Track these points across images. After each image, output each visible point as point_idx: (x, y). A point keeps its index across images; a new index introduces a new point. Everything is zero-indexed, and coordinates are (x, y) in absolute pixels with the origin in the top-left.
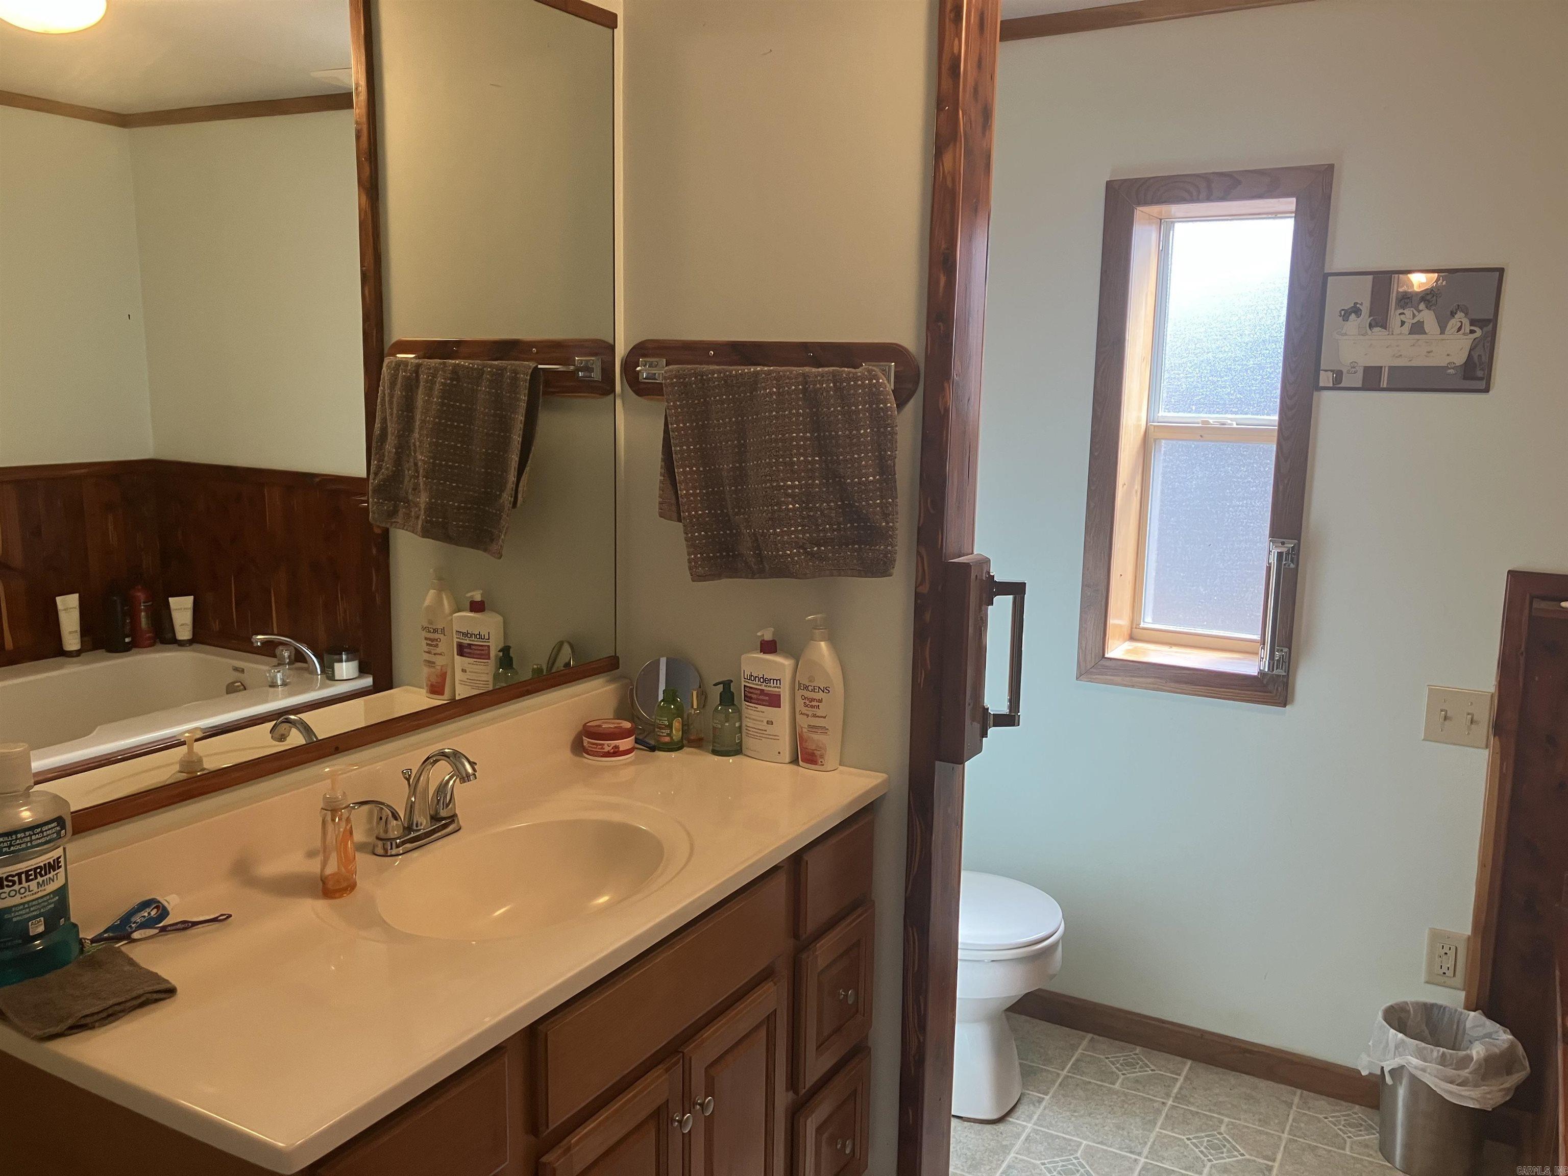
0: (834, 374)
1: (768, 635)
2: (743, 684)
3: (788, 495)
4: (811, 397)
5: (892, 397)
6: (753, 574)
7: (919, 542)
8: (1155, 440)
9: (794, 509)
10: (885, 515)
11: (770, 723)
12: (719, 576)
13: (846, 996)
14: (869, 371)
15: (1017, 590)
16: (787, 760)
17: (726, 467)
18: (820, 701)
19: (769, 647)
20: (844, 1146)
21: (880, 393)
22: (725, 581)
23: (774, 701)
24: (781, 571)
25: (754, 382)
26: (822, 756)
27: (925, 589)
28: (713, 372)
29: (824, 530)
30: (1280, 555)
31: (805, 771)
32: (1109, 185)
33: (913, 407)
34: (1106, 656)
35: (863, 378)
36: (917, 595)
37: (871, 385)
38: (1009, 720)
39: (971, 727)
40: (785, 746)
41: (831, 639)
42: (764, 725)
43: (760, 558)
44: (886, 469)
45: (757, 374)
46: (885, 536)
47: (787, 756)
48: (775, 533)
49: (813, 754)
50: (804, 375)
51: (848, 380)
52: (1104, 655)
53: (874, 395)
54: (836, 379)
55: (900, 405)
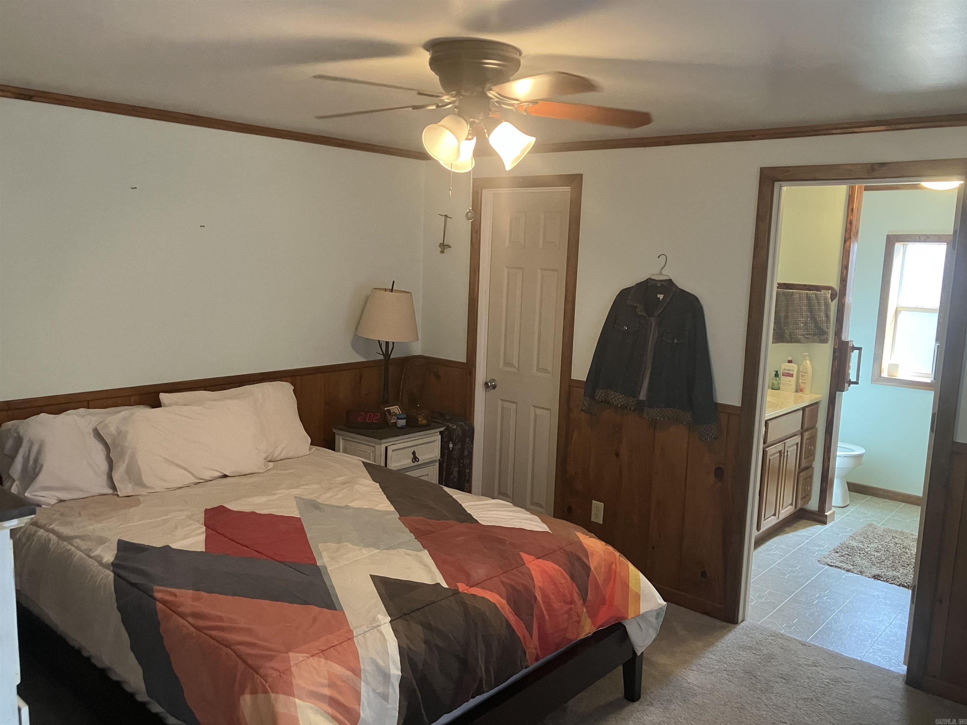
0: (815, 293)
1: (790, 359)
2: (782, 371)
3: (801, 322)
4: (808, 298)
5: (830, 299)
6: (788, 342)
7: (835, 335)
8: (900, 311)
9: (802, 326)
10: (827, 328)
11: (790, 381)
12: (778, 342)
13: (811, 448)
14: (825, 293)
15: (860, 349)
16: (794, 391)
17: (783, 314)
18: (804, 375)
19: (790, 362)
20: (808, 488)
21: (827, 298)
22: (780, 344)
23: (791, 375)
24: (798, 341)
25: (792, 294)
26: (804, 390)
27: (836, 347)
28: (780, 291)
29: (810, 331)
30: (938, 346)
31: (800, 394)
32: (888, 236)
33: (836, 301)
34: (882, 376)
35: (823, 294)
36: (834, 349)
37: (825, 296)
38: (856, 383)
39: (846, 385)
40: (793, 388)
41: (810, 360)
42: (788, 382)
43: (791, 338)
44: (827, 317)
45: (793, 292)
46: (827, 333)
47: (794, 390)
48: (797, 332)
49: (802, 390)
50: (807, 293)
51: (819, 295)
52: (880, 376)
53: (825, 299)
54: (816, 294)
55: (832, 301)
